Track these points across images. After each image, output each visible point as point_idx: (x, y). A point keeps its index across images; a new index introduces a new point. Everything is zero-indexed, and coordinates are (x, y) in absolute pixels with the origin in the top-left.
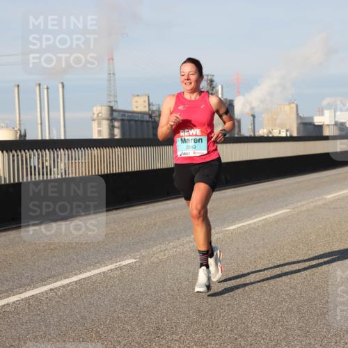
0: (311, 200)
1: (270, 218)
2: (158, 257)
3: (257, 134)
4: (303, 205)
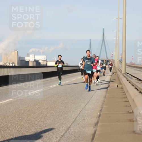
1: (3, 103)
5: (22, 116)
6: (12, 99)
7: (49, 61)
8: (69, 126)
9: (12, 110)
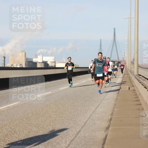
1: (11, 106)
3: (6, 66)
5: (31, 120)
6: (19, 102)
7: (58, 63)
8: (79, 130)
9: (20, 113)
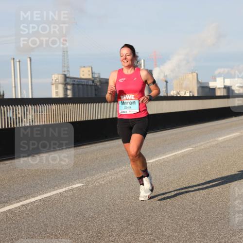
0: (207, 141)
1: (179, 154)
2: (99, 182)
3: (169, 95)
4: (202, 145)
6: (191, 149)
